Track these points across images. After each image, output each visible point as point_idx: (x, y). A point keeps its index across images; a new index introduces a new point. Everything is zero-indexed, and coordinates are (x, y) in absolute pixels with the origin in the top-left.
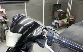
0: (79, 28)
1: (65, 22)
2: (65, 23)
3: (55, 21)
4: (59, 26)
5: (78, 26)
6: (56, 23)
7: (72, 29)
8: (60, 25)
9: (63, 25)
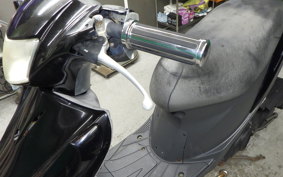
0: (235, 14)
1: (202, 6)
2: (202, 11)
3: (165, 7)
4: (180, 24)
5: (231, 11)
6: (171, 16)
7: (213, 22)
8: (185, 20)
9: (195, 18)
